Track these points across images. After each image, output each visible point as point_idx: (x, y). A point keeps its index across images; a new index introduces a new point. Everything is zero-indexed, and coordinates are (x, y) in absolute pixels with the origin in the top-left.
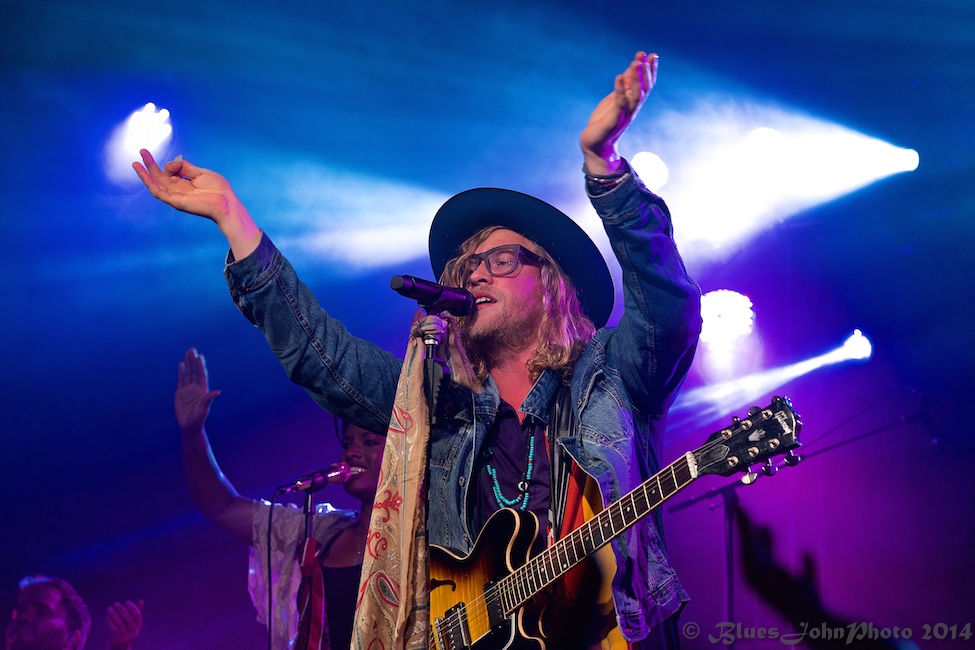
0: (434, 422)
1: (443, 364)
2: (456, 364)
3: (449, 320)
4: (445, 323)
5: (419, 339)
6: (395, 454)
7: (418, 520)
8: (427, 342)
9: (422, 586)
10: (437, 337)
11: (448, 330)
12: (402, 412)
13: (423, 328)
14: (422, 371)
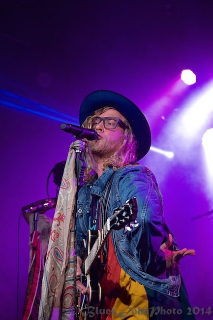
0: (79, 185)
1: (83, 161)
2: (88, 160)
3: (86, 142)
4: (84, 143)
5: (73, 150)
6: (62, 198)
7: (71, 226)
8: (77, 151)
9: (73, 253)
10: (81, 149)
11: (86, 146)
12: (66, 180)
13: (75, 146)
14: (74, 163)
